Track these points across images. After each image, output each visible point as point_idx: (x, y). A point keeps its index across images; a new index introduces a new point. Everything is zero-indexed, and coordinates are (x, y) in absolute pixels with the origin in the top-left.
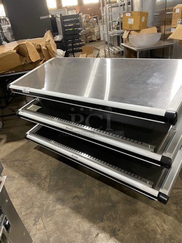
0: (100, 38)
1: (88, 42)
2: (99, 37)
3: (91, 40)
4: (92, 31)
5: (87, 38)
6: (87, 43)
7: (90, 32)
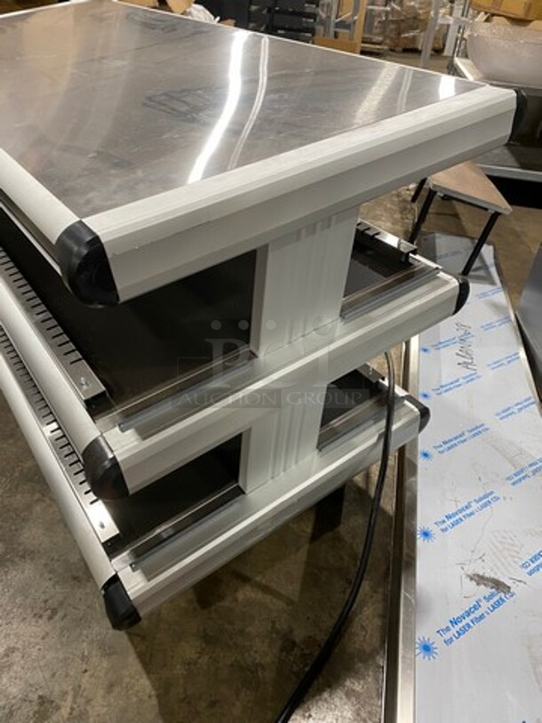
0: (443, 49)
1: (400, 49)
2: (441, 42)
3: (411, 46)
4: (422, 17)
5: (399, 34)
6: (394, 54)
7: (415, 18)
